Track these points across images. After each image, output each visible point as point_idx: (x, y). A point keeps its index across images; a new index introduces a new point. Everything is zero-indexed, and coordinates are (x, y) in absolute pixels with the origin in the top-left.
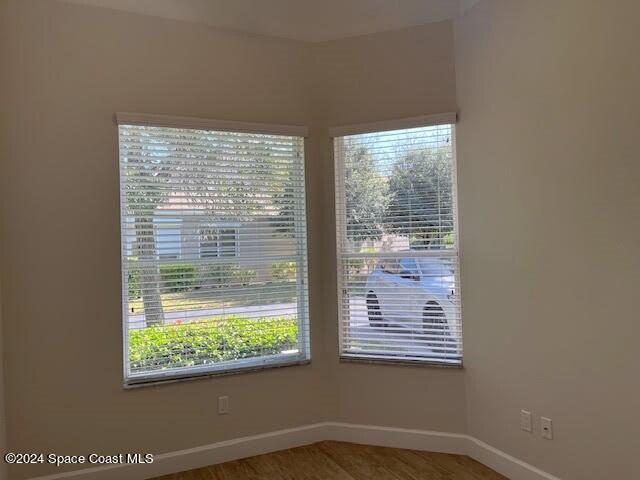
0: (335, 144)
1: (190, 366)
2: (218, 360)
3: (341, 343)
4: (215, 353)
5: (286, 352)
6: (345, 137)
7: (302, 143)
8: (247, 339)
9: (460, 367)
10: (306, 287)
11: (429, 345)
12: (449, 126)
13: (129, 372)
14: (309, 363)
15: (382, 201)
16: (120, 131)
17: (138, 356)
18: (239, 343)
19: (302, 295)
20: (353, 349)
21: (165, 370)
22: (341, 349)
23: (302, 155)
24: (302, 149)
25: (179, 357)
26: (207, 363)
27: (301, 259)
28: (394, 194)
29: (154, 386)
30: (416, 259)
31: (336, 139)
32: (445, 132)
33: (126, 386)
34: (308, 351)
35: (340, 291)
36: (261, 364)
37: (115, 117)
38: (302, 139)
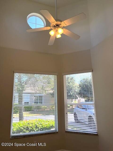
0: (64, 77)
1: (27, 133)
2: (35, 131)
3: (66, 127)
4: (34, 129)
5: (52, 129)
6: (66, 75)
7: (56, 77)
8: (42, 125)
9: (97, 135)
10: (57, 112)
11: (90, 127)
12: (91, 73)
13: (12, 134)
14: (57, 132)
15: (77, 90)
16: (14, 74)
17: (15, 130)
18: (40, 127)
19: (56, 114)
20: (69, 129)
21: (21, 134)
22: (66, 129)
23: (56, 79)
24: (56, 78)
25: (25, 130)
26: (32, 132)
27: (56, 105)
28: (80, 88)
29: (18, 138)
30: (86, 105)
31: (64, 76)
32: (90, 74)
33: (11, 138)
34: (57, 129)
35: (65, 113)
36: (45, 132)
37: (14, 71)
38: (56, 76)
